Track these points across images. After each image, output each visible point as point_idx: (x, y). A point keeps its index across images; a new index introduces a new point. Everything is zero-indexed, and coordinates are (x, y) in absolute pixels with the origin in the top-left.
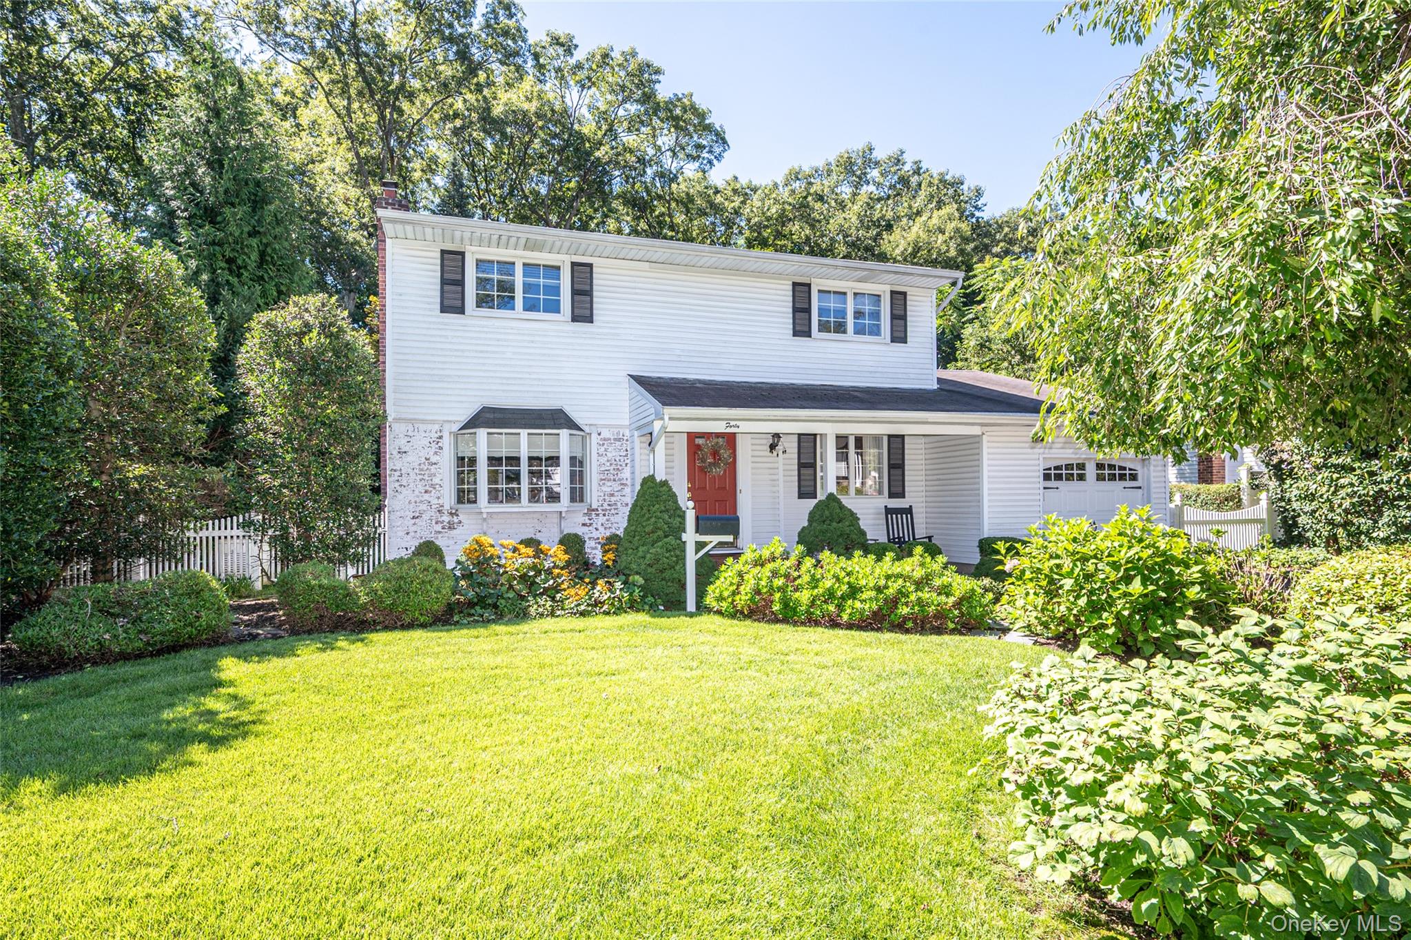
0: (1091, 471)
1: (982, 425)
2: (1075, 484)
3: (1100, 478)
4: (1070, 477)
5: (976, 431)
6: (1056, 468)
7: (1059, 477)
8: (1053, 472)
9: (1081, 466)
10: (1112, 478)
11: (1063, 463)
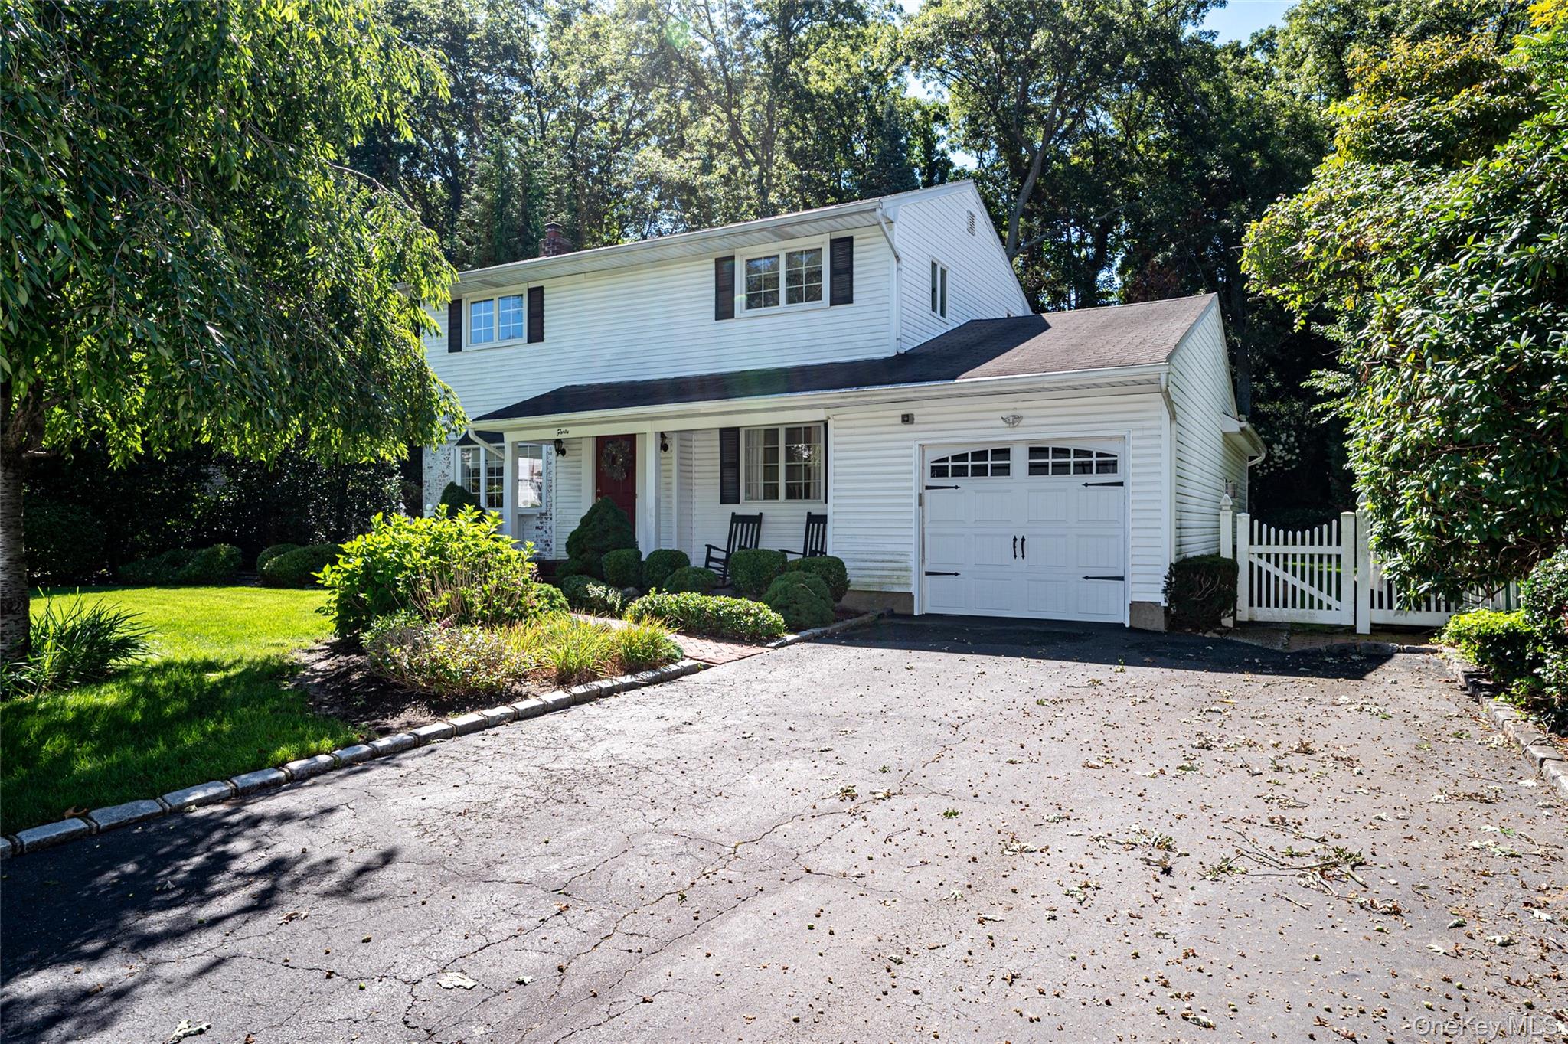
0: (1019, 461)
1: (827, 407)
2: (990, 481)
3: (1036, 469)
4: (979, 471)
5: (820, 415)
6: (955, 458)
7: (960, 472)
8: (950, 464)
9: (1004, 453)
10: (1061, 469)
11: (969, 450)
